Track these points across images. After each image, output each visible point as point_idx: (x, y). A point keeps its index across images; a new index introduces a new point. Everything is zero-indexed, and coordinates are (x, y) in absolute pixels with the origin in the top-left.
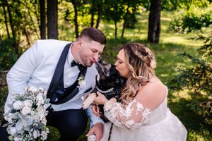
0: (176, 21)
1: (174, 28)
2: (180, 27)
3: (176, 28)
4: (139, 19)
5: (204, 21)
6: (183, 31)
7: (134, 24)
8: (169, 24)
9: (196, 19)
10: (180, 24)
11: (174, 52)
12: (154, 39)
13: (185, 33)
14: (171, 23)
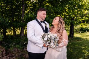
5: (86, 29)
9: (84, 29)
13: (80, 33)
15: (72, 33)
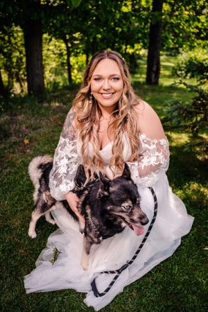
0: (179, 65)
1: (176, 73)
2: (183, 72)
3: (179, 72)
4: (140, 63)
6: (186, 76)
7: (135, 69)
8: (171, 69)
10: (183, 69)
11: (175, 94)
12: (153, 81)
13: (188, 77)
14: (173, 68)
15: (155, 69)
